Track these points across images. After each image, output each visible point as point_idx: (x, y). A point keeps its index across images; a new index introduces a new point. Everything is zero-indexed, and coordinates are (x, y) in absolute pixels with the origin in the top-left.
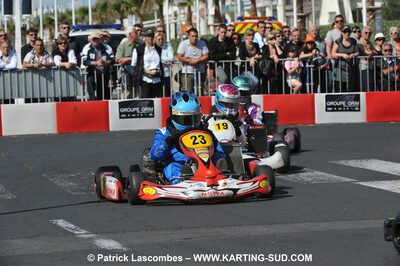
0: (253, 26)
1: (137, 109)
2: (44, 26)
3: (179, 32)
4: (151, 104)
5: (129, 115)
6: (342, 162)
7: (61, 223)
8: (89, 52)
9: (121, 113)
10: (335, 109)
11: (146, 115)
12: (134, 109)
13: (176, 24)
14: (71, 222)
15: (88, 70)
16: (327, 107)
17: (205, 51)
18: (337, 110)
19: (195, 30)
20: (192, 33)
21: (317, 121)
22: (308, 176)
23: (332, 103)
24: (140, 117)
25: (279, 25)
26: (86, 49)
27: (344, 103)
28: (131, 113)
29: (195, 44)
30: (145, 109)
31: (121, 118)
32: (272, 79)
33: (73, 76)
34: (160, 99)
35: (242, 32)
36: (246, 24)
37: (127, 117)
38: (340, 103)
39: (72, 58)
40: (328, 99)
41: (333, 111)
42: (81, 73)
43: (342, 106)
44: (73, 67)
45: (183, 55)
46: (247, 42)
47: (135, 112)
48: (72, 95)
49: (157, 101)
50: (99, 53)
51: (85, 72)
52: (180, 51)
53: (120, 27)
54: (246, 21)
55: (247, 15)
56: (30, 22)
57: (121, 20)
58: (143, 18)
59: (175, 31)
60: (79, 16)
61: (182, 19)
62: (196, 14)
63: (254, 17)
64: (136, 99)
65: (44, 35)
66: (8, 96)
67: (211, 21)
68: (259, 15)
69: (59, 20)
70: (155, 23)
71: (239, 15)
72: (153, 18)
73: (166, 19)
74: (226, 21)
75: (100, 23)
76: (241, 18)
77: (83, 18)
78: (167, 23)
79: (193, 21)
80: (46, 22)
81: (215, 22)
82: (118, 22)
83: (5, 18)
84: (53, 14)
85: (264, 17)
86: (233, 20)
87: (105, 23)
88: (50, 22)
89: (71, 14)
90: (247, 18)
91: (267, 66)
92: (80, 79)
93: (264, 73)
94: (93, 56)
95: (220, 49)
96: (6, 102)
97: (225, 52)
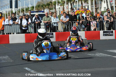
1: (49, 36)
2: (21, 12)
4: (53, 34)
6: (108, 51)
7: (27, 69)
8: (35, 19)
10: (106, 35)
13: (59, 11)
14: (29, 68)
15: (34, 24)
16: (104, 35)
17: (68, 19)
18: (107, 36)
19: (65, 13)
21: (101, 39)
22: (98, 55)
23: (105, 34)
25: (90, 11)
26: (34, 18)
27: (108, 33)
29: (65, 17)
30: (51, 36)
33: (30, 26)
34: (55, 33)
35: (79, 13)
36: (80, 11)
38: (107, 33)
39: (30, 21)
40: (104, 32)
41: (105, 36)
42: (32, 25)
43: (108, 34)
44: (30, 23)
45: (62, 20)
46: (80, 16)
48: (30, 31)
49: (54, 33)
50: (38, 20)
51: (33, 25)
52: (61, 19)
53: (43, 12)
54: (80, 10)
55: (80, 8)
56: (17, 11)
57: (44, 10)
58: (50, 9)
59: (60, 13)
60: (31, 9)
61: (61, 10)
62: (65, 8)
63: (82, 9)
64: (48, 33)
65: (21, 14)
66: (11, 32)
67: (70, 10)
68: (84, 8)
69: (26, 10)
70: (54, 11)
71: (78, 8)
72: (53, 9)
73: (57, 9)
74: (74, 10)
75: (37, 11)
76: (79, 9)
77: (33, 9)
78: (57, 11)
79: (65, 10)
80: (22, 11)
81: (71, 10)
82: (43, 10)
83: (10, 9)
84: (24, 8)
85: (85, 9)
86: (76, 10)
87: (39, 11)
88: (23, 11)
89: (29, 8)
90: (80, 9)
91: (86, 23)
92: (32, 27)
93: (85, 25)
94: (36, 21)
95: (73, 18)
96: (11, 34)
97: (74, 19)
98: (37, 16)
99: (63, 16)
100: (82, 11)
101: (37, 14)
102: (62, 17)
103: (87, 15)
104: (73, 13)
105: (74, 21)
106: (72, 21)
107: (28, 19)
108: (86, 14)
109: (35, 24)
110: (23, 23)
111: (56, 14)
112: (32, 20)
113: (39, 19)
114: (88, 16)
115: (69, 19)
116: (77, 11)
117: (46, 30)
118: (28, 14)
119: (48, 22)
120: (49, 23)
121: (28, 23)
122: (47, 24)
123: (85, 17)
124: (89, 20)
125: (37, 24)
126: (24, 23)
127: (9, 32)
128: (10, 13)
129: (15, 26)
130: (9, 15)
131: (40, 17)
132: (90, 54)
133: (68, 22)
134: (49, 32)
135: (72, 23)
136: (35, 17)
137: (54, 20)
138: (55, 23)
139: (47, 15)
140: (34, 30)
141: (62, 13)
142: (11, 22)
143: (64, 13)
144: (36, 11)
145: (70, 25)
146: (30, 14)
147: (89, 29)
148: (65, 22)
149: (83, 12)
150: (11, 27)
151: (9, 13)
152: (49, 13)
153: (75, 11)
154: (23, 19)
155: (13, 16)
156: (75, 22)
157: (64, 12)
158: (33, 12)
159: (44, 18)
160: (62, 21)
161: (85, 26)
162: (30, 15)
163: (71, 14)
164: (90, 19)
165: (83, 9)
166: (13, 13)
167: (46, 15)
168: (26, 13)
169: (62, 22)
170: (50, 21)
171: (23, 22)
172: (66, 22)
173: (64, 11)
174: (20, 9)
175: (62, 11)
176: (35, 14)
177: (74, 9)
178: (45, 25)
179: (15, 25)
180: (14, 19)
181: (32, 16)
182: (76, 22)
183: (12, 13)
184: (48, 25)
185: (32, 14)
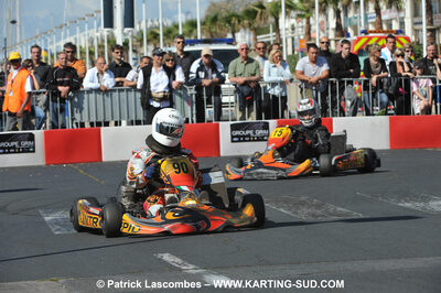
0: (378, 41)
1: (251, 132)
2: (148, 41)
3: (296, 48)
4: (266, 127)
5: (241, 139)
7: (167, 257)
8: (198, 70)
9: (233, 137)
11: (260, 139)
12: (247, 132)
13: (293, 39)
14: (177, 256)
15: (196, 89)
17: (325, 68)
19: (314, 45)
20: (312, 49)
24: (254, 140)
25: (407, 39)
26: (195, 66)
28: (244, 136)
29: (315, 61)
30: (260, 132)
31: (233, 141)
32: (399, 98)
33: (180, 95)
36: (370, 38)
37: (239, 141)
39: (180, 76)
42: (189, 93)
44: (181, 86)
45: (303, 73)
47: (249, 136)
49: (273, 123)
50: (210, 71)
51: (193, 92)
52: (298, 68)
53: (231, 42)
54: (371, 35)
55: (371, 28)
56: (133, 37)
57: (233, 34)
58: (257, 31)
59: (293, 47)
60: (186, 30)
61: (300, 33)
62: (315, 28)
63: (379, 30)
64: (250, 120)
65: (147, 50)
66: (108, 118)
67: (332, 35)
68: (385, 28)
69: (164, 35)
70: (271, 37)
71: (362, 28)
72: (269, 32)
73: (283, 33)
74: (348, 35)
75: (209, 37)
76: (365, 32)
77: (191, 32)
78: (283, 37)
79: (312, 35)
80: (150, 37)
81: (336, 36)
82: (230, 36)
83: (105, 32)
84: (158, 28)
85: (390, 31)
86: (356, 34)
87: (216, 38)
88: (154, 36)
89: (177, 27)
90: (371, 32)
91: (394, 84)
92: (188, 99)
93: (390, 92)
94: (202, 75)
95: (343, 67)
96: (107, 124)
97: (348, 69)
98: (207, 56)
99: (307, 59)
100: (380, 38)
101: (206, 49)
102: (304, 63)
103: (398, 56)
104: (346, 46)
105: (349, 75)
106: (339, 77)
107: (174, 68)
108: (392, 51)
109: (199, 88)
110: (152, 85)
111: (281, 48)
112: (187, 73)
113: (214, 69)
114: (400, 59)
115: (329, 71)
116: (359, 39)
117: (242, 109)
118: (174, 49)
119: (250, 81)
120: (252, 85)
121: (174, 84)
122: (245, 89)
123: (391, 63)
124: (404, 74)
125: (208, 87)
126: (157, 85)
127: (99, 120)
128: (106, 44)
129: (123, 94)
130: (102, 54)
131: (217, 62)
132: (407, 205)
133: (324, 80)
134: (252, 119)
135: (342, 83)
136: (199, 60)
137: (270, 73)
138: (273, 84)
139: (247, 53)
140: (194, 112)
141: (304, 45)
142: (108, 81)
143: (309, 46)
144: (204, 38)
145: (334, 93)
146: (182, 50)
147: (404, 107)
148: (314, 79)
149: (380, 43)
150: (108, 100)
151: (101, 46)
152: (252, 47)
153: (352, 38)
154: (153, 69)
155: (116, 56)
156: (351, 83)
157: (312, 42)
158: (192, 43)
159: (232, 64)
160: (302, 77)
161: (388, 95)
162: (179, 53)
163: (338, 52)
164: (410, 71)
165: (384, 32)
166: (118, 47)
167: (243, 53)
168: (165, 45)
169: (303, 81)
170: (257, 76)
171: (153, 79)
172: (317, 82)
173: (310, 39)
174: (141, 32)
175: (302, 37)
176: (200, 51)
177: (350, 31)
178: (237, 91)
179: (123, 90)
180: (120, 69)
181: (188, 60)
182: (354, 80)
183: (114, 46)
184: (251, 94)
185: (187, 49)
